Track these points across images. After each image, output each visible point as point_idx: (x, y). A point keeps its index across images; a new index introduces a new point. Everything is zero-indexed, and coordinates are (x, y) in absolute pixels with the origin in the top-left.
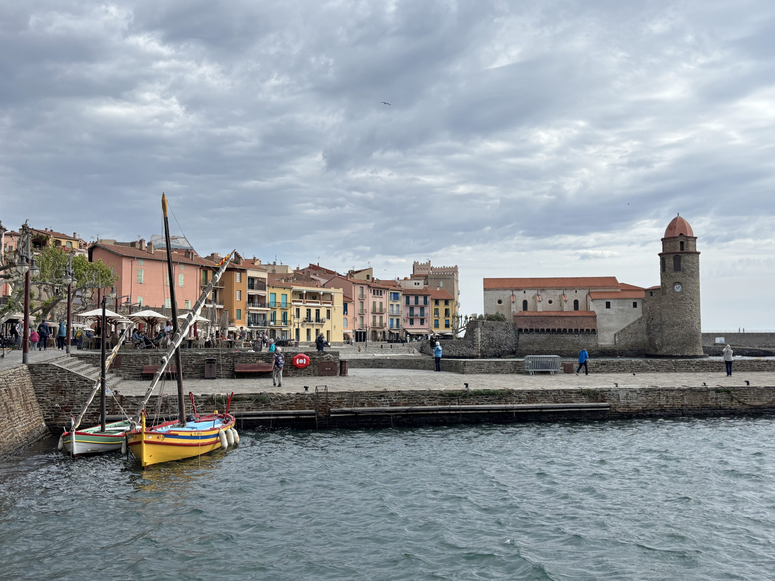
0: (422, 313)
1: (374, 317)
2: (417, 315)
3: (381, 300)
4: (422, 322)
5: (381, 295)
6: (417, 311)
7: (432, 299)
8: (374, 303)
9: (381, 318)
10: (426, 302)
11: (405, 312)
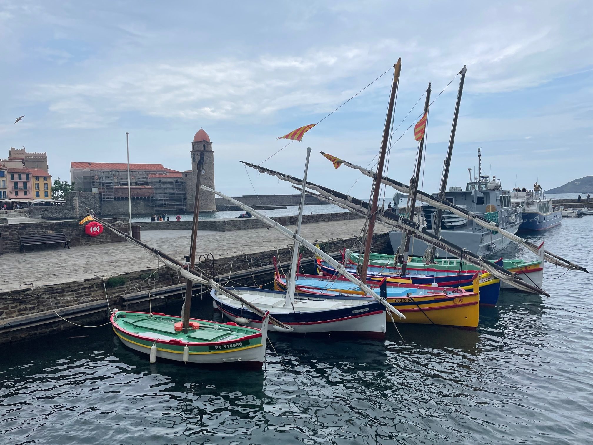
0: (25, 186)
2: (21, 188)
4: (25, 193)
6: (21, 185)
7: (33, 176)
10: (28, 178)
11: (10, 186)
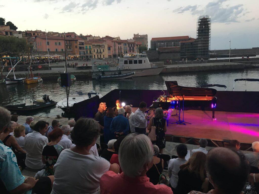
0: (133, 49)
1: (119, 51)
3: (121, 46)
4: (133, 51)
5: (121, 44)
8: (119, 47)
9: (121, 51)
10: (134, 46)
11: (128, 48)
